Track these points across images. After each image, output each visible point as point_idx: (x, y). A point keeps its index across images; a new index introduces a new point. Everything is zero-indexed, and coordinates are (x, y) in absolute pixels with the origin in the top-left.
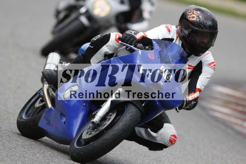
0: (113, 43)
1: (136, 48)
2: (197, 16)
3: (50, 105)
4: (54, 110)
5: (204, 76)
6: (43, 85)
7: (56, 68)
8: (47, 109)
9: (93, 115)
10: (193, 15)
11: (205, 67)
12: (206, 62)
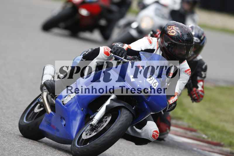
0: (103, 55)
1: (125, 59)
2: (176, 31)
3: (49, 110)
4: (54, 114)
5: (181, 82)
6: (43, 93)
7: (53, 78)
8: (47, 114)
9: (91, 118)
10: (173, 31)
11: (182, 74)
12: (183, 69)
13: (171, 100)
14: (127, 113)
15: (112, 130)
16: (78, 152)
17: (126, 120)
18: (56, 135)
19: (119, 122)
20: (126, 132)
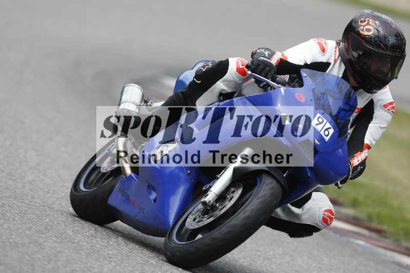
0: (234, 75)
2: (374, 28)
4: (135, 178)
5: (376, 125)
8: (124, 177)
9: (204, 190)
10: (368, 27)
11: (379, 111)
12: (381, 102)
13: (355, 158)
14: (272, 183)
15: (244, 213)
16: (178, 254)
17: (271, 195)
18: (137, 218)
19: (257, 199)
20: (273, 215)
